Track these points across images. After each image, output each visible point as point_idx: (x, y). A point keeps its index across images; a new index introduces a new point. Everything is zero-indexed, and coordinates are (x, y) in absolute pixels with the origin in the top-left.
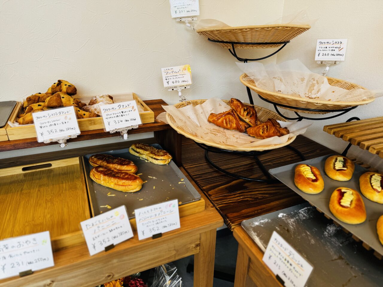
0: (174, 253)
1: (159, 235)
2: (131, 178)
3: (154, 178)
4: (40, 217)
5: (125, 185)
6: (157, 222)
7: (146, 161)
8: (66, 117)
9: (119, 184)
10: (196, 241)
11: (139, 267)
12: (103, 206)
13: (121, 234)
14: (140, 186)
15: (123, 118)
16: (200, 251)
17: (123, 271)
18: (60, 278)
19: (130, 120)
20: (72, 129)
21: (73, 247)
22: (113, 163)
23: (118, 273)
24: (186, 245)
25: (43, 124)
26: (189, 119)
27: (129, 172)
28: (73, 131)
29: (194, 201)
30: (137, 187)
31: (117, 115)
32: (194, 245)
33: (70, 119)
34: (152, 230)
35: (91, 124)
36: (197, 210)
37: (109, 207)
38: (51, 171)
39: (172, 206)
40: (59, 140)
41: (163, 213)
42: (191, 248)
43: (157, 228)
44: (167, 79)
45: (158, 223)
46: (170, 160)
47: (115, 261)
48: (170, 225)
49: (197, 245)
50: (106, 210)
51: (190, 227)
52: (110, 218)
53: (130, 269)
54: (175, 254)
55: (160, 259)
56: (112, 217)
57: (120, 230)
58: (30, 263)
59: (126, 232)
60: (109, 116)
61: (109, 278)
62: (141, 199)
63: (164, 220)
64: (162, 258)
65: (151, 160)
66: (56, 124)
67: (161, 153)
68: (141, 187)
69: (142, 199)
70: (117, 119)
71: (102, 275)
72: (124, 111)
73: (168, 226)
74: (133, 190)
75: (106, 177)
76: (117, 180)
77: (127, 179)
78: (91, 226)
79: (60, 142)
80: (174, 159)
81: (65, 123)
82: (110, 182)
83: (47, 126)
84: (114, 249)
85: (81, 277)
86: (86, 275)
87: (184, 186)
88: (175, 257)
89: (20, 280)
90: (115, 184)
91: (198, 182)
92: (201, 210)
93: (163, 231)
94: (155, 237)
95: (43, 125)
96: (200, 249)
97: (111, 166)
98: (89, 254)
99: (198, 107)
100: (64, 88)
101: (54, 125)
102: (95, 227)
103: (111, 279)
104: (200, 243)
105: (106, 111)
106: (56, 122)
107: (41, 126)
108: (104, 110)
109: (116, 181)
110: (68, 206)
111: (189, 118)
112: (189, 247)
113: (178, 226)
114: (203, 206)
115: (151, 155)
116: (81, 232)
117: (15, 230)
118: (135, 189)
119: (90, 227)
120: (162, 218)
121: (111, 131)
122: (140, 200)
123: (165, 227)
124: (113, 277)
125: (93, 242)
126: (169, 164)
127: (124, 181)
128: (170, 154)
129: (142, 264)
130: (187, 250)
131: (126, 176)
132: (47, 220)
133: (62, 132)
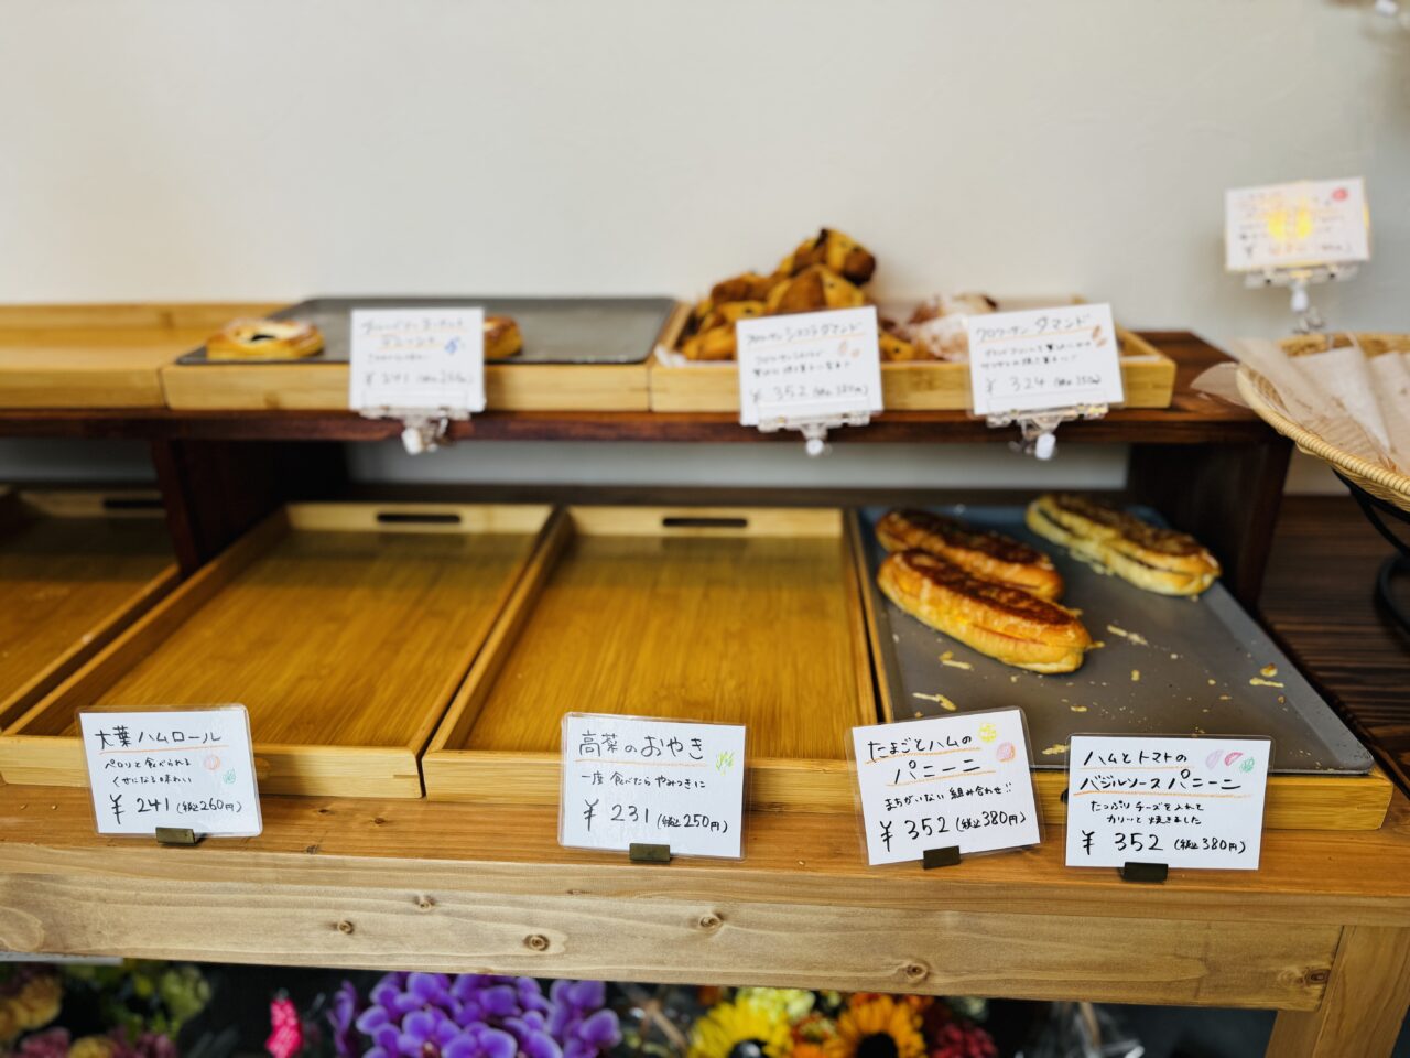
0: (1198, 971)
1: (1155, 873)
2: (1044, 617)
3: (1135, 638)
4: (704, 680)
5: (1017, 636)
6: (1155, 814)
7: (1099, 569)
8: (843, 347)
9: (989, 626)
10: (1313, 957)
11: (1037, 978)
12: (924, 697)
13: (994, 818)
14: (1078, 654)
15: (1050, 373)
16: (1319, 1007)
17: (970, 972)
18: (746, 911)
19: (1074, 381)
20: (858, 390)
21: (806, 812)
22: (969, 548)
23: (947, 971)
24: (1260, 957)
25: (766, 360)
26: (1339, 410)
27: (1033, 592)
28: (860, 397)
29: (1331, 771)
30: (1066, 655)
31: (1025, 356)
32: (1296, 970)
33: (856, 353)
34: (1128, 840)
35: (917, 386)
36: (1341, 818)
37: (947, 705)
38: (742, 543)
39: (1238, 762)
40: (806, 426)
41: (1189, 782)
42: (1279, 978)
43: (1153, 840)
44: (1244, 237)
45: (1159, 820)
46: (1208, 580)
47: (949, 918)
48: (1214, 847)
49: (1314, 977)
50: (935, 712)
51: (1307, 885)
52: (959, 742)
53: (997, 971)
54: (1200, 980)
55: (1130, 977)
56: (966, 740)
57: (992, 803)
58: (670, 822)
59: (1013, 818)
60: (994, 359)
61: (912, 979)
62: (1080, 706)
63: (1189, 814)
64: (1141, 978)
65: (1120, 566)
66: (807, 367)
67: (1173, 545)
68: (1080, 660)
69: (1083, 709)
70: (1024, 372)
71: (889, 959)
72: (1056, 342)
73: (1201, 845)
74: (1044, 662)
75: (943, 594)
76: (986, 612)
77: (1027, 614)
78: (887, 752)
79: (807, 434)
80: (1226, 580)
81: (838, 365)
82: (956, 612)
83: (776, 372)
84: (957, 867)
85: (816, 935)
86: (835, 936)
87: (1281, 699)
88: (1198, 991)
89: (629, 872)
90: (976, 625)
91: (1344, 698)
92: (1363, 824)
93: (1176, 859)
94: (1135, 872)
95: (763, 367)
96: (1322, 997)
97: (960, 556)
98: (866, 856)
99: (1385, 362)
100: (837, 255)
101: (800, 369)
102: (901, 761)
103: (916, 985)
104: (1329, 971)
105: (987, 338)
106: (807, 361)
107: (757, 367)
108: (981, 334)
109: (980, 612)
110: (795, 665)
111: (1340, 405)
112: (1273, 969)
113: (1250, 860)
114: (1378, 807)
115: (1126, 547)
116: (847, 766)
117: (627, 702)
118: (1057, 661)
119: (882, 753)
120: (1183, 806)
121: (992, 415)
122: (1073, 709)
123: (1186, 845)
124: (926, 978)
125: (886, 817)
126: (1202, 594)
127: (1013, 620)
128: (1214, 553)
129: (1048, 967)
130: (1264, 981)
131: (1023, 605)
132: (727, 696)
133: (824, 399)
